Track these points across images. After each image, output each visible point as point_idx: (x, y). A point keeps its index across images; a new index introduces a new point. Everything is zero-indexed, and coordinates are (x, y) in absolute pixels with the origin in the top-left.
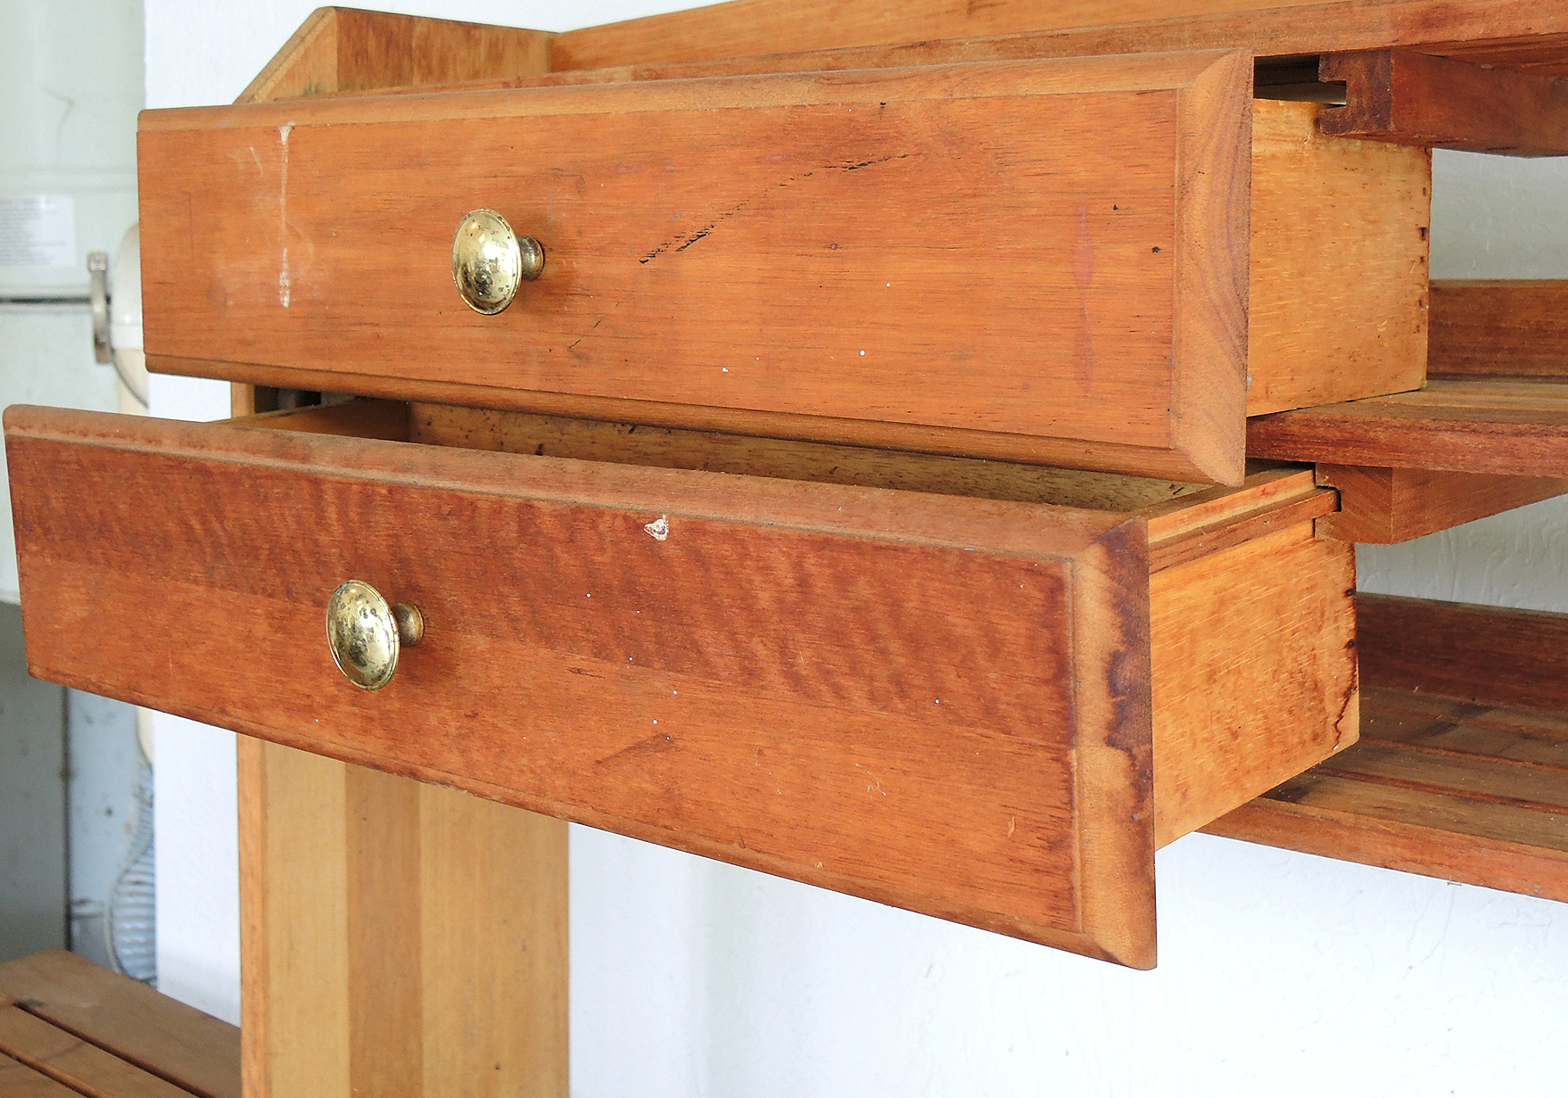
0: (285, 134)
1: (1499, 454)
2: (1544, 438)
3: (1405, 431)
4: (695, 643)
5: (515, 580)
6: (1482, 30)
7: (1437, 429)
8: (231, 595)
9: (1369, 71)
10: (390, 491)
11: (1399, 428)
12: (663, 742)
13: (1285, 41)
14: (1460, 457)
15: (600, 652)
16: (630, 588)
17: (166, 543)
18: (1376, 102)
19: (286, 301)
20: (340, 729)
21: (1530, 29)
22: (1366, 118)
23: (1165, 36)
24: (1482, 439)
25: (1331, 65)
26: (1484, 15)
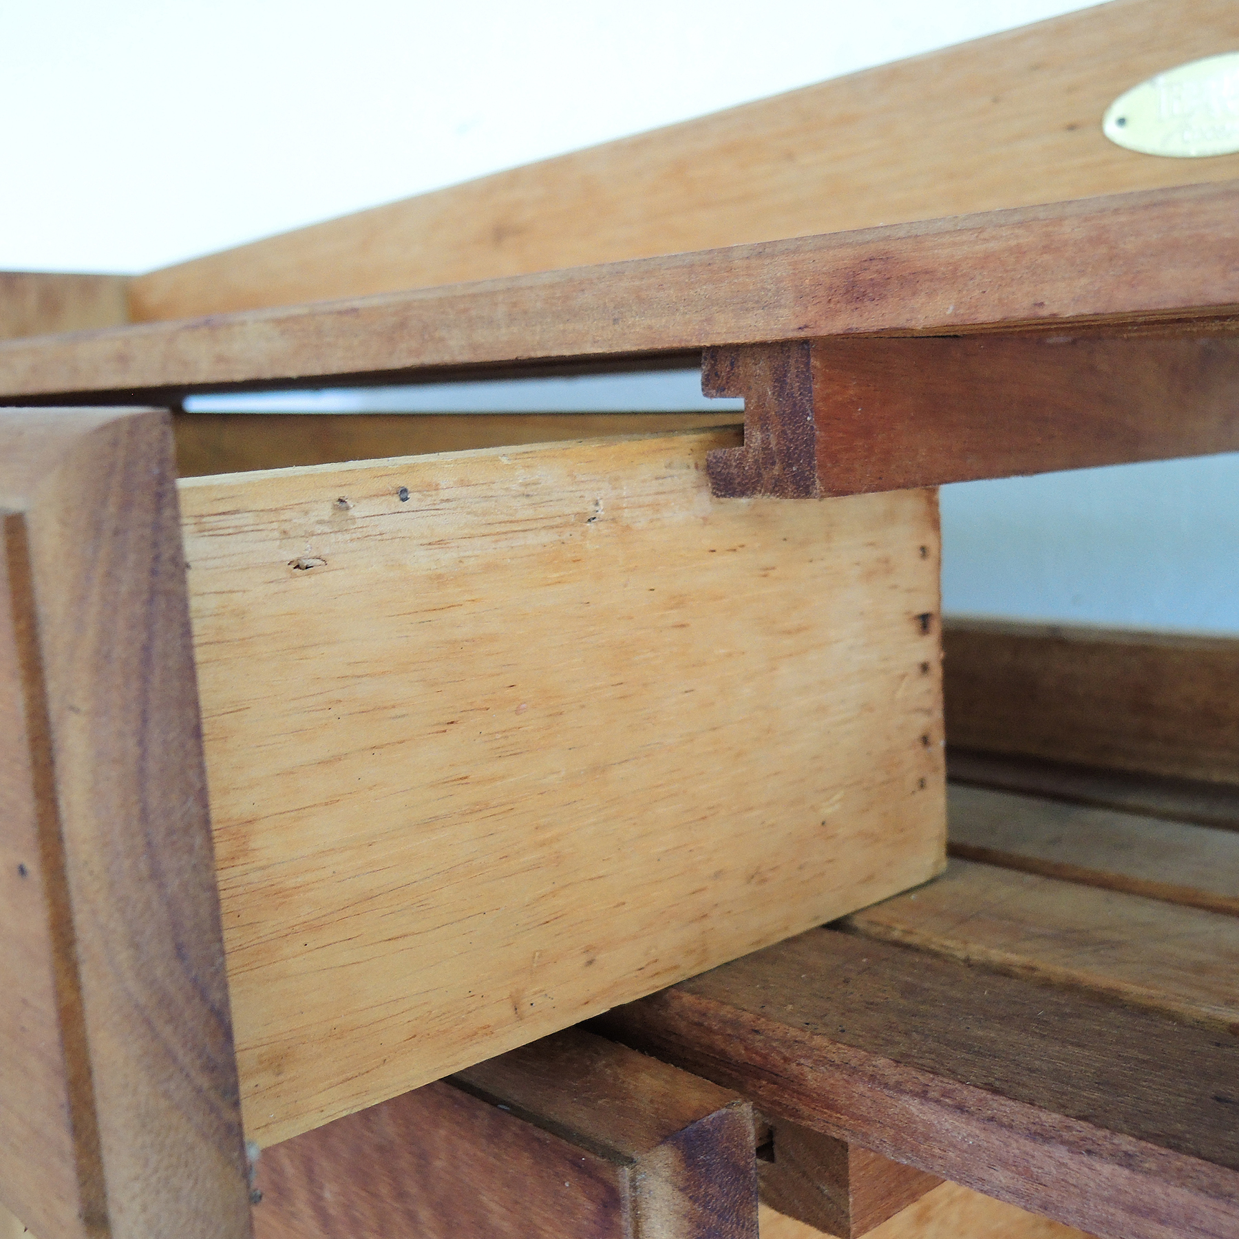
1: (1005, 1164)
2: (1085, 1158)
3: (846, 1077)
6: (951, 308)
7: (899, 1088)
9: (777, 381)
11: (838, 1066)
13: (634, 325)
14: (937, 1151)
18: (791, 441)
21: (1042, 304)
22: (776, 470)
23: (473, 313)
24: (974, 1128)
25: (719, 367)
26: (954, 275)
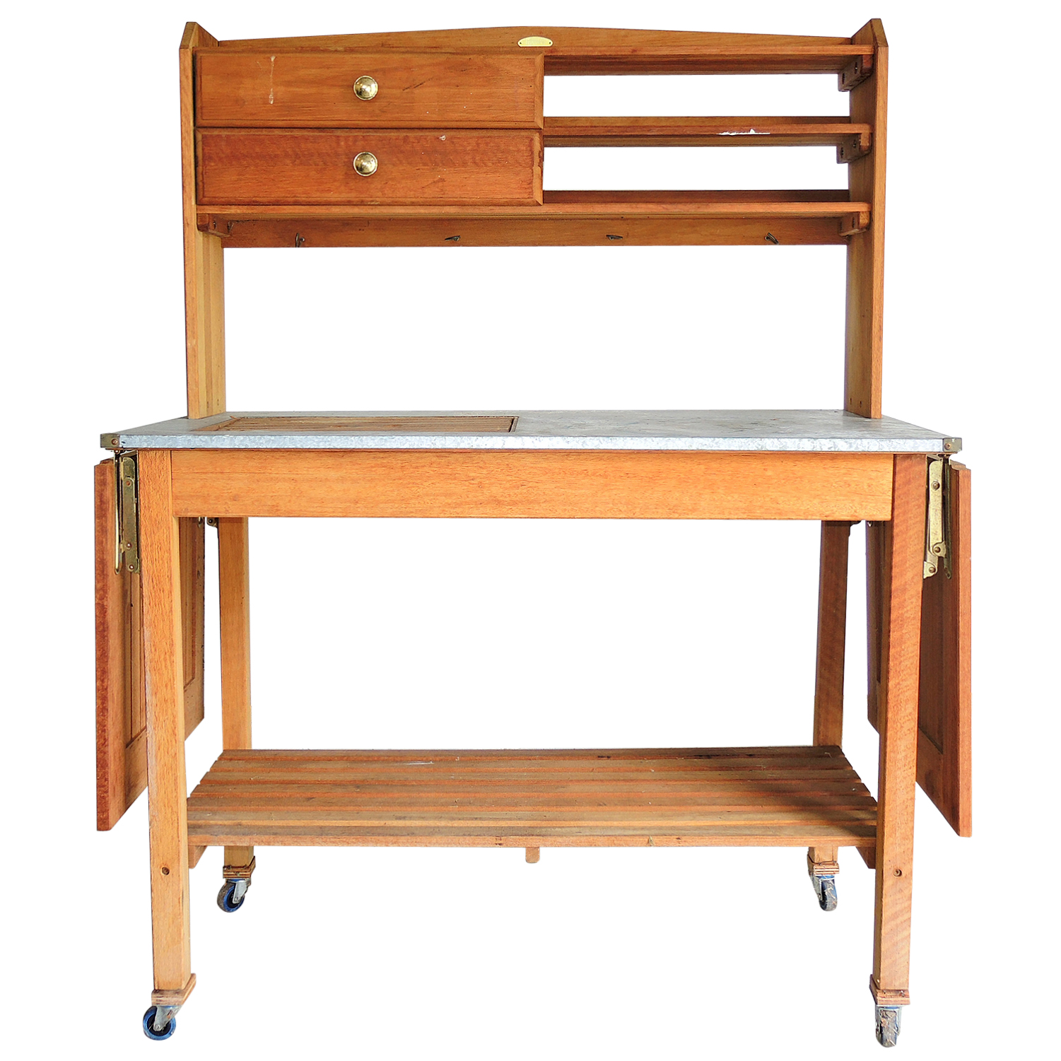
0: (273, 59)
4: (451, 160)
5: (402, 152)
8: (300, 167)
12: (441, 180)
15: (425, 164)
16: (435, 151)
17: (276, 156)
19: (272, 102)
20: (340, 193)
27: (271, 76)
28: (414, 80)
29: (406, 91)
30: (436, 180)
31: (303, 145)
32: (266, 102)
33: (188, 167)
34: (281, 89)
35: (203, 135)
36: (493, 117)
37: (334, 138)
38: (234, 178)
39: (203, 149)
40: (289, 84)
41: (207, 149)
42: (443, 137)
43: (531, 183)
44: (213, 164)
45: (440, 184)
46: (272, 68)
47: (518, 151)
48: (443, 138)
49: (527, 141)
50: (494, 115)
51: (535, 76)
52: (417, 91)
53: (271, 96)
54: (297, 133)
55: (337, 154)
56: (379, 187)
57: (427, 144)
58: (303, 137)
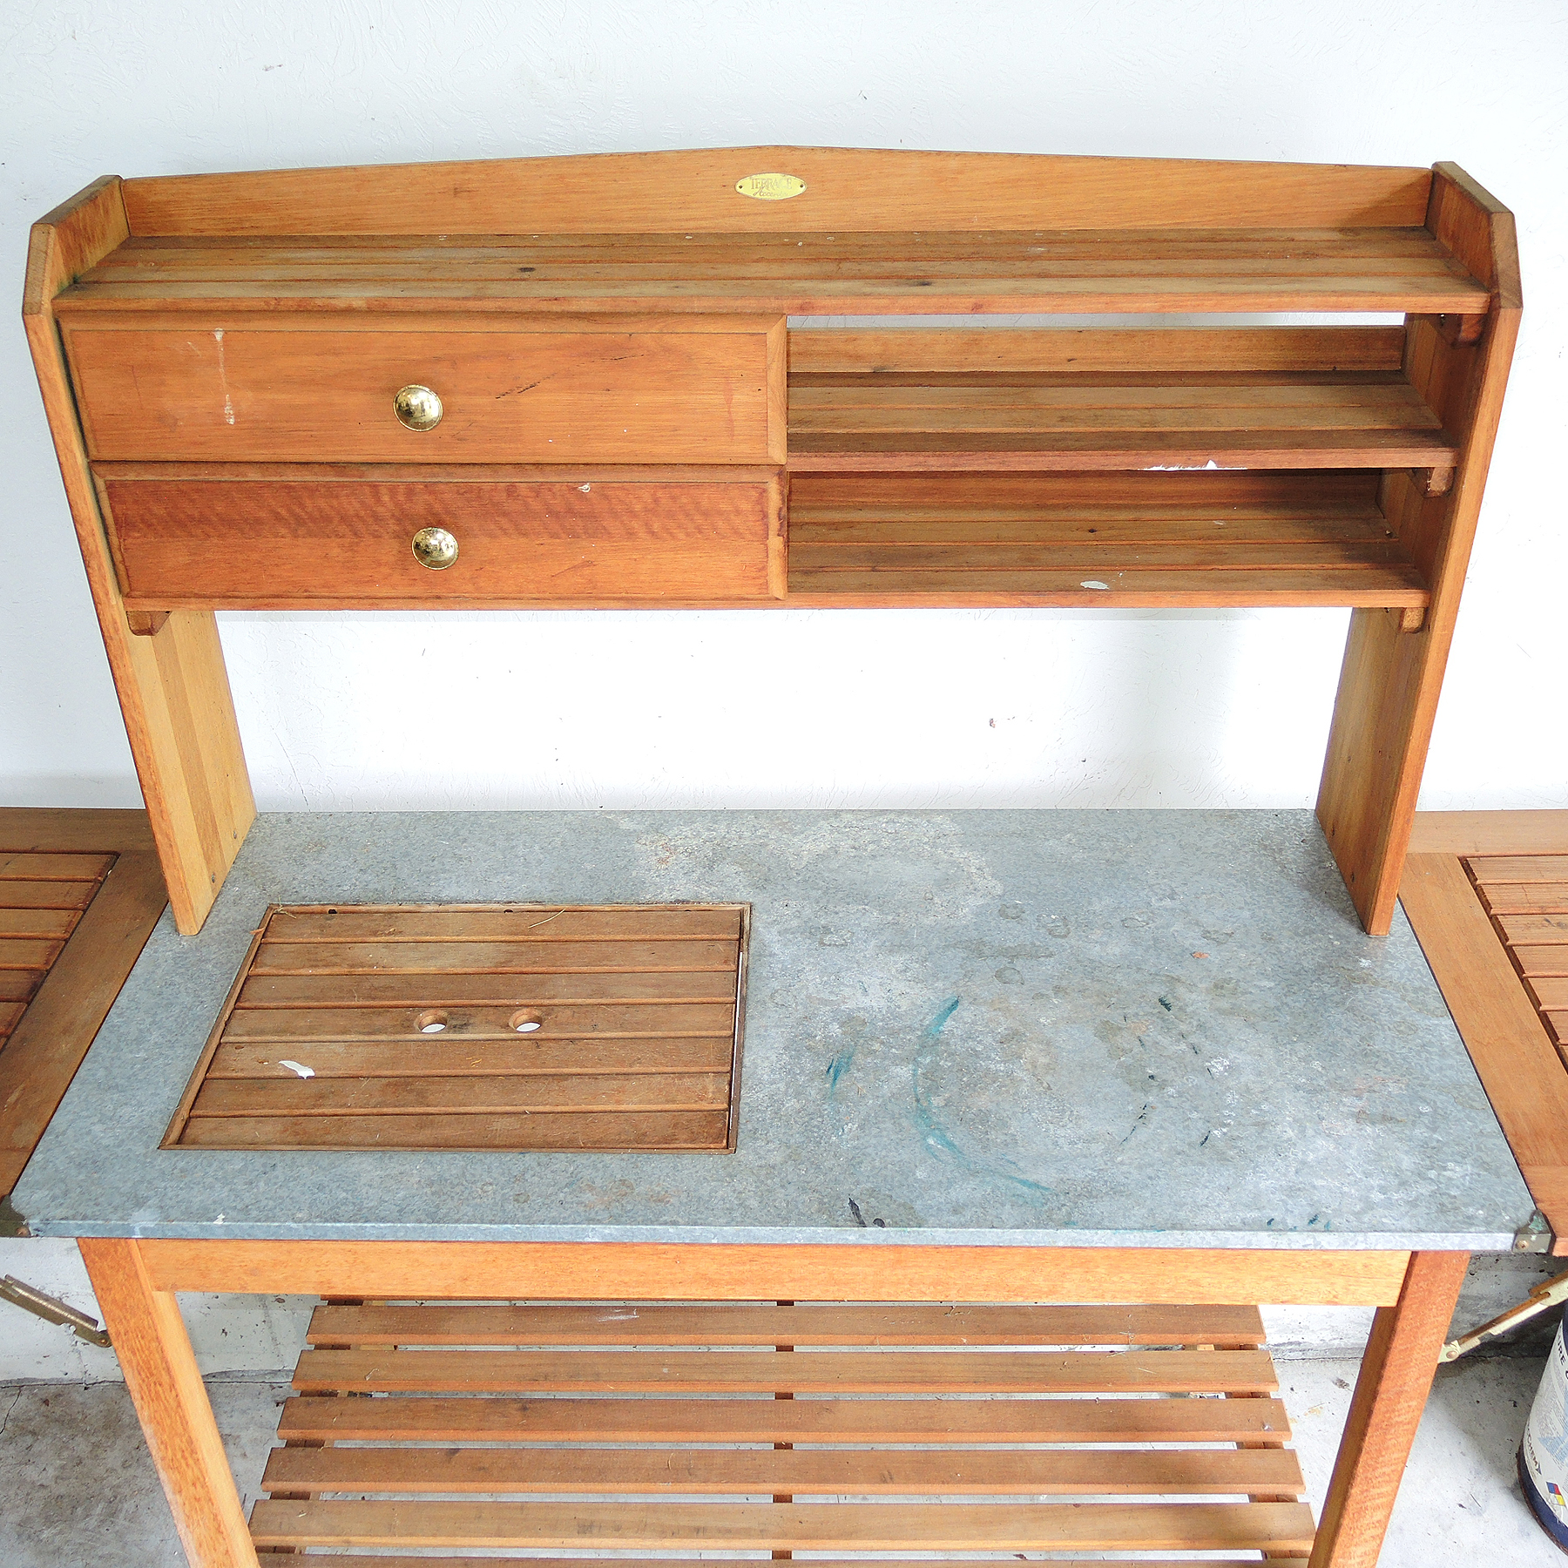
0: (219, 336)
4: (605, 528)
5: (505, 514)
8: (309, 540)
10: (426, 486)
12: (588, 564)
15: (554, 536)
16: (570, 511)
17: (258, 521)
19: (232, 421)
20: (393, 587)
27: (221, 370)
28: (516, 378)
29: (503, 398)
30: (576, 563)
31: (308, 503)
32: (220, 422)
33: (90, 540)
34: (248, 397)
35: (105, 481)
36: (684, 450)
37: (367, 490)
38: (187, 559)
39: (112, 508)
40: (257, 385)
41: (118, 508)
42: (586, 486)
43: (764, 568)
44: (137, 535)
45: (587, 571)
46: (221, 355)
47: (738, 512)
48: (586, 488)
49: (754, 494)
50: (685, 446)
51: (766, 370)
52: (525, 399)
53: (228, 410)
54: (292, 476)
55: (377, 518)
56: (468, 575)
57: (555, 498)
58: (305, 487)
